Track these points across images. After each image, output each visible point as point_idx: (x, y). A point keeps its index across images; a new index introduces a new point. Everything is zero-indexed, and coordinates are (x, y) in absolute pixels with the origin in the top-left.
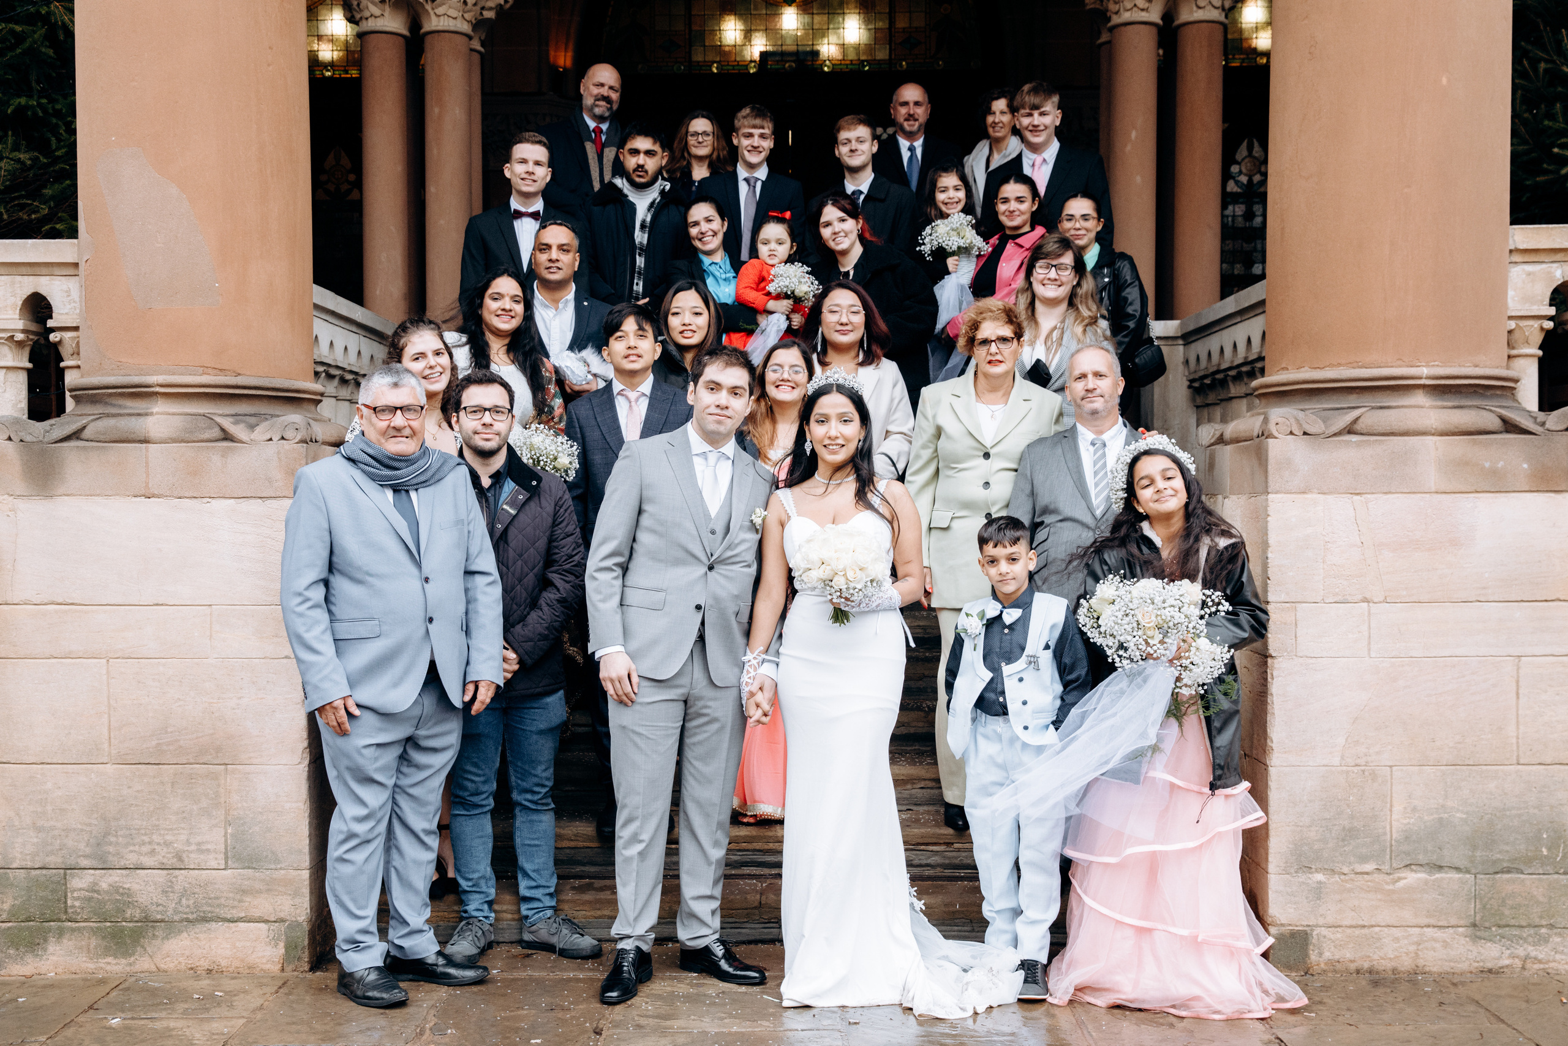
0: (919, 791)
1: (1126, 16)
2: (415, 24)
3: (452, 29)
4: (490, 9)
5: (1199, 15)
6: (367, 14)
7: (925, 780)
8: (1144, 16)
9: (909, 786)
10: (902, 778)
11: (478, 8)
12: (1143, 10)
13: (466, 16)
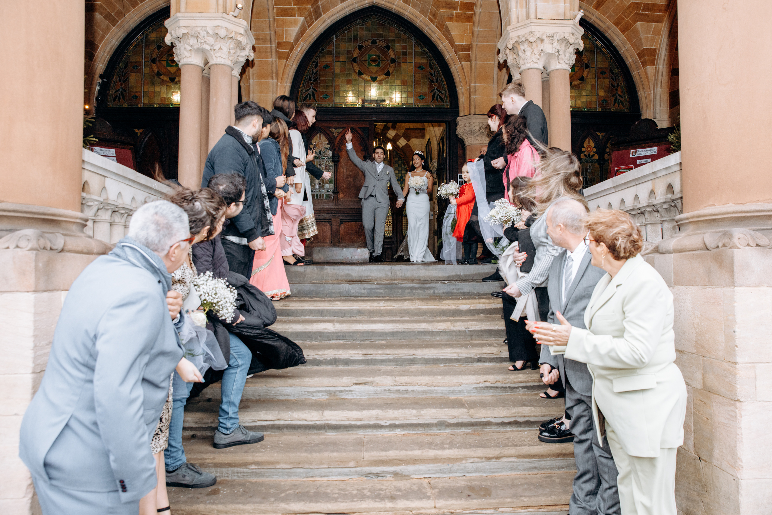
0: (470, 464)
1: (528, 66)
2: (206, 63)
3: (223, 63)
4: (242, 57)
5: (559, 66)
6: (184, 56)
7: (473, 457)
8: (536, 66)
9: (464, 462)
10: (460, 457)
11: (236, 56)
12: (535, 63)
13: (230, 58)
